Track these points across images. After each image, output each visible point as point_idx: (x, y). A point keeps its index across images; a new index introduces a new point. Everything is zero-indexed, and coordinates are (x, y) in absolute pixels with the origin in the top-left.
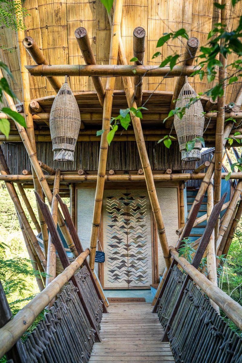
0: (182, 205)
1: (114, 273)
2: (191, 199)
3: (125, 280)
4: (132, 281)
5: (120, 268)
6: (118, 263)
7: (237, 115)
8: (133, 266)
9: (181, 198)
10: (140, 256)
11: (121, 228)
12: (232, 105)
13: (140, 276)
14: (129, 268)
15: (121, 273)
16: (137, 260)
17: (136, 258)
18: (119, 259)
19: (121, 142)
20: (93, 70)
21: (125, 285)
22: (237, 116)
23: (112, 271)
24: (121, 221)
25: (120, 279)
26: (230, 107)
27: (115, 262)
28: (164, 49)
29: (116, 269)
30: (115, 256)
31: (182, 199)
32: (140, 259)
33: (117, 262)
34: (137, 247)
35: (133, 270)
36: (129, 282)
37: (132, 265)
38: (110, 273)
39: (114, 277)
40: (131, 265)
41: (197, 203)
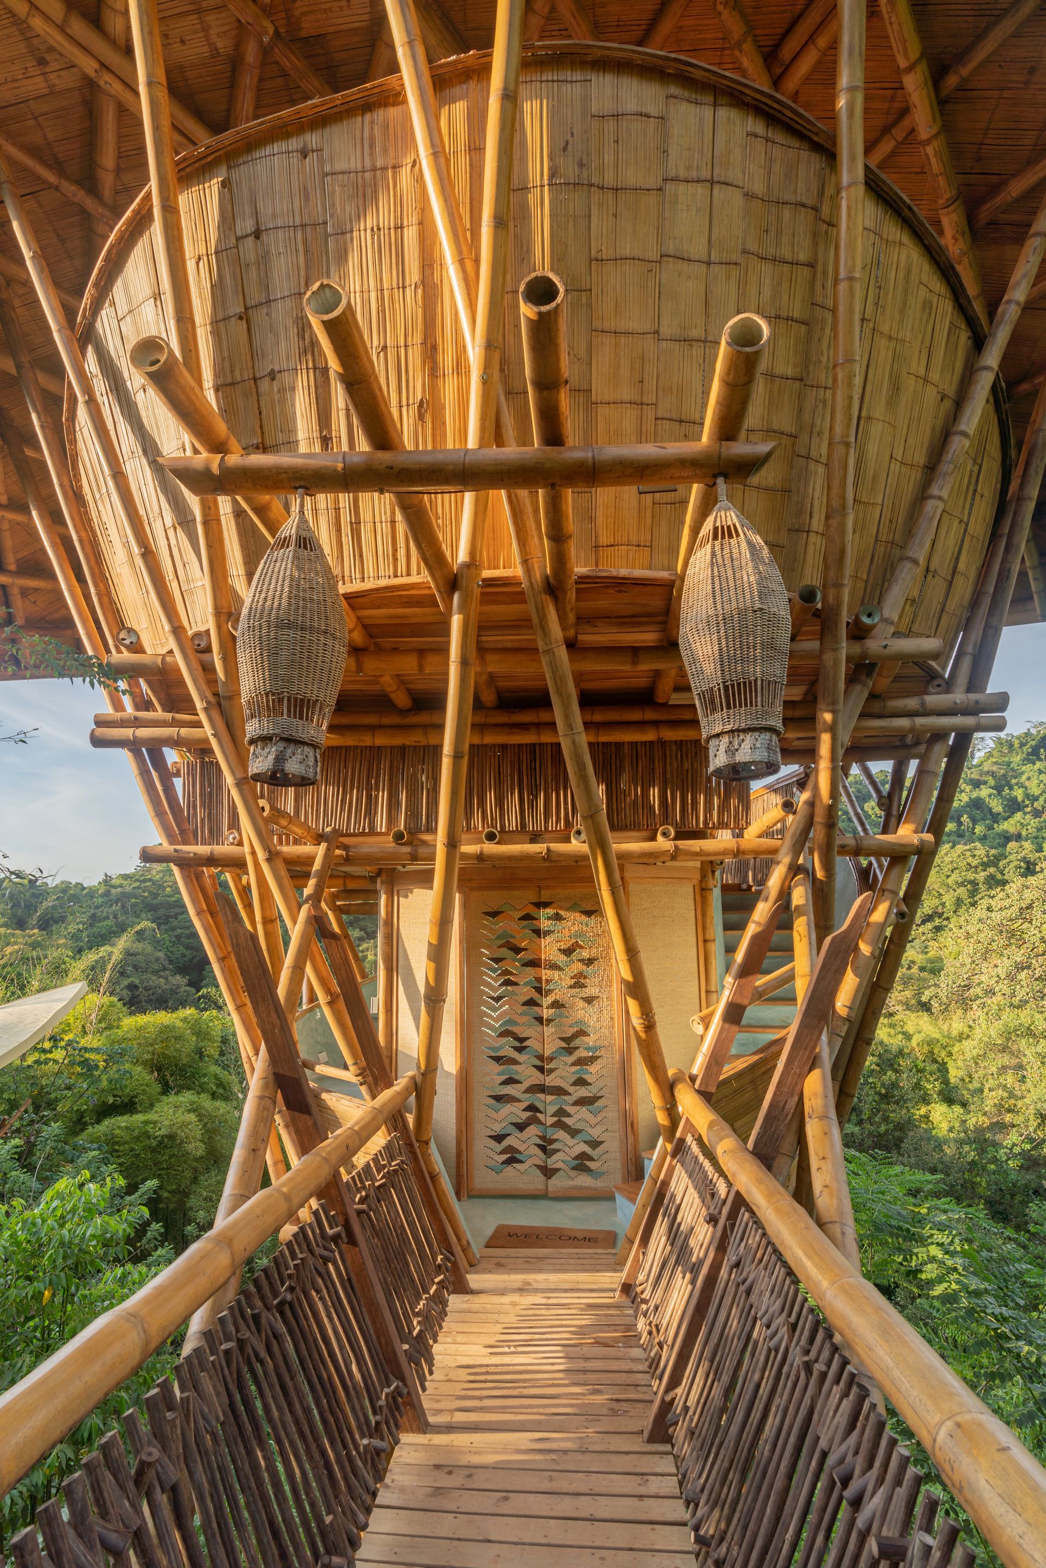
0: (708, 937)
1: (506, 1143)
2: (734, 917)
3: (538, 1166)
4: (558, 1170)
5: (521, 1127)
6: (516, 1112)
7: (885, 647)
8: (560, 1125)
9: (704, 915)
10: (582, 1092)
11: (525, 1004)
12: (869, 615)
13: (583, 1156)
14: (550, 1131)
15: (526, 1141)
16: (576, 1103)
17: (570, 1099)
18: (518, 1101)
19: (520, 746)
20: (391, 468)
21: (536, 1181)
22: (887, 651)
23: (499, 1138)
24: (525, 984)
25: (521, 1162)
26: (865, 620)
27: (508, 1108)
28: (644, 431)
29: (512, 1129)
30: (509, 1090)
31: (708, 921)
32: (581, 1102)
33: (514, 1109)
34: (573, 1064)
35: (561, 1135)
36: (548, 1172)
37: (559, 1121)
38: (493, 1144)
39: (505, 1157)
40: (556, 1119)
41: (759, 929)
